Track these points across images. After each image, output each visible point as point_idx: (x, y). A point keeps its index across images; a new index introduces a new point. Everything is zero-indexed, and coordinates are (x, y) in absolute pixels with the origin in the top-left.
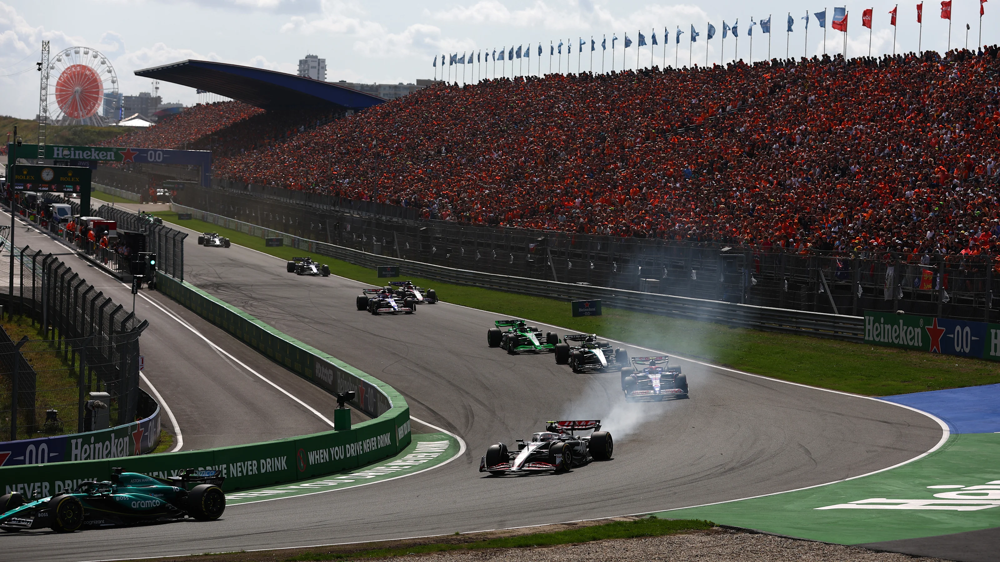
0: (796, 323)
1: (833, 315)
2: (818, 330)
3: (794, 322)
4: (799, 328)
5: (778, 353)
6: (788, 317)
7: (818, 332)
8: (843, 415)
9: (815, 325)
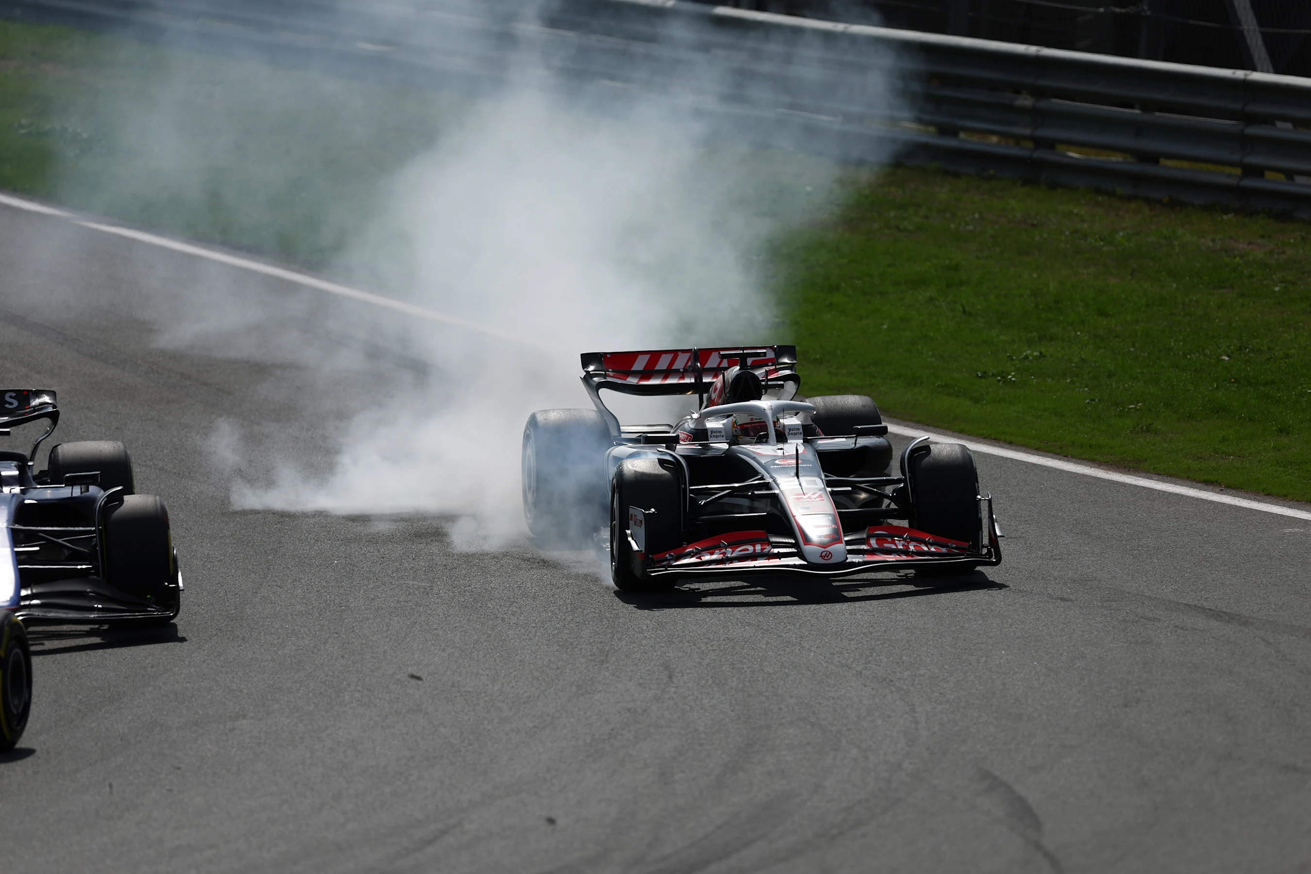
0: (1037, 116)
1: (1240, 74)
2: (1153, 158)
3: (1023, 110)
4: (1050, 144)
5: (919, 282)
6: (994, 86)
7: (1150, 169)
8: (1245, 622)
9: (1138, 128)
